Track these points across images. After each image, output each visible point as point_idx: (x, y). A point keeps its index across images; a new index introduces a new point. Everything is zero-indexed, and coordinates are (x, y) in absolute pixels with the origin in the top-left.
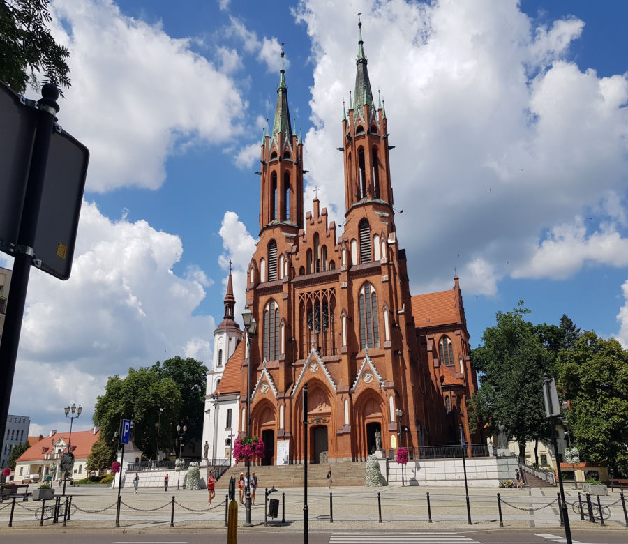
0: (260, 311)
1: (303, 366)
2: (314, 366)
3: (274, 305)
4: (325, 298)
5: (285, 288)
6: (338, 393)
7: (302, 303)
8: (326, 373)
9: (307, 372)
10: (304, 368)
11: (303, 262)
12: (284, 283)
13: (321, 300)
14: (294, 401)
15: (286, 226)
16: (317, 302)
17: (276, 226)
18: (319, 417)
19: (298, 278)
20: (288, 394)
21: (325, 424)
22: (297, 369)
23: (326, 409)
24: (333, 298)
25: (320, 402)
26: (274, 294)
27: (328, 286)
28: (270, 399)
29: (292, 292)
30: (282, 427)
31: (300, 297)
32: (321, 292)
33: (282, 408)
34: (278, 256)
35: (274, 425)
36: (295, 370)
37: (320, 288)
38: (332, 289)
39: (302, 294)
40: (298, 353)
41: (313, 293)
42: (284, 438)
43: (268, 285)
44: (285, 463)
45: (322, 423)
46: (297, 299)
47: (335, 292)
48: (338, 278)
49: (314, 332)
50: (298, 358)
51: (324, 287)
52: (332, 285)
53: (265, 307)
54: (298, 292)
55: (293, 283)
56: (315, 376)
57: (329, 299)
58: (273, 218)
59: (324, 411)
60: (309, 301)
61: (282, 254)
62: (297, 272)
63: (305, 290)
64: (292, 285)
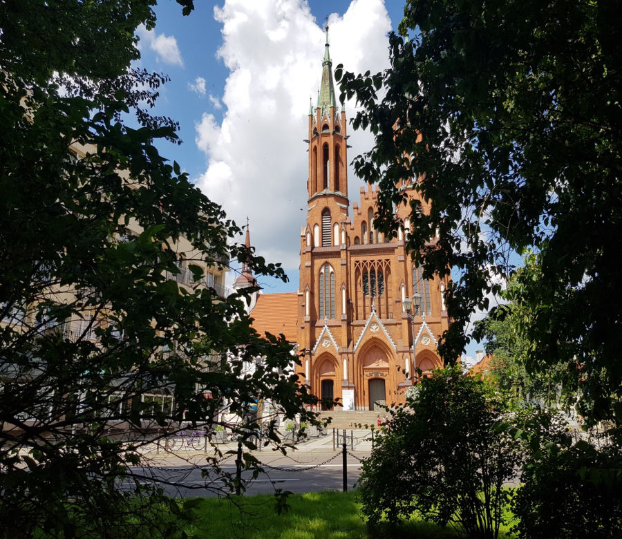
0: (316, 272)
1: (364, 326)
2: (374, 327)
3: (328, 269)
4: (380, 268)
5: (343, 254)
6: (398, 352)
7: (357, 270)
8: (387, 334)
9: (368, 332)
10: (365, 328)
11: (358, 232)
12: (342, 250)
13: (376, 269)
14: (356, 356)
15: (339, 196)
16: (373, 271)
17: (330, 195)
18: (376, 371)
19: (353, 247)
20: (350, 350)
21: (382, 377)
22: (355, 328)
23: (383, 364)
24: (388, 268)
25: (377, 358)
26: (330, 259)
27: (383, 257)
28: (332, 353)
29: (349, 259)
30: (345, 377)
31: (355, 265)
32: (376, 262)
33: (345, 362)
34: (332, 224)
35: (334, 376)
36: (353, 329)
37: (376, 258)
38: (387, 260)
39: (357, 262)
40: (355, 314)
41: (368, 262)
42: (349, 388)
43: (323, 250)
44: (351, 409)
45: (380, 376)
46: (353, 265)
47: (389, 263)
48: (394, 251)
49: (369, 296)
50: (355, 318)
51: (379, 257)
52: (387, 257)
53: (320, 269)
54: (354, 259)
55: (350, 251)
56: (376, 336)
57: (384, 269)
58: (325, 186)
59: (381, 366)
60: (365, 269)
61: (336, 223)
62: (352, 241)
63: (361, 259)
64: (349, 253)
